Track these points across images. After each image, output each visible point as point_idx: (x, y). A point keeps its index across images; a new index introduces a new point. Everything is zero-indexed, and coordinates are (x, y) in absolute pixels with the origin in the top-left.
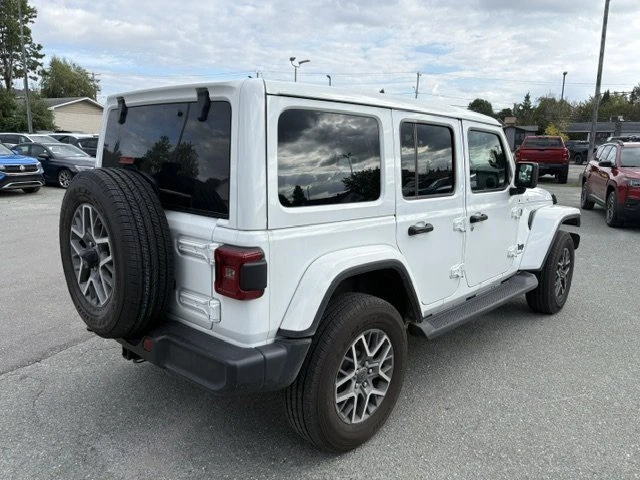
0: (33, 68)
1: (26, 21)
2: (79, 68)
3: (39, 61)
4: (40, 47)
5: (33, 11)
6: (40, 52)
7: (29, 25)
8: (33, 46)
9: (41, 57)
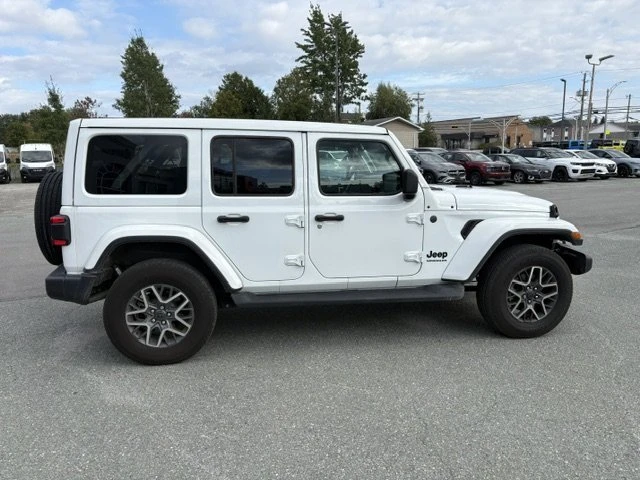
0: (359, 95)
1: (356, 57)
2: (400, 90)
3: (364, 88)
4: (365, 76)
5: (363, 47)
6: (365, 81)
7: (358, 59)
8: (360, 76)
9: (366, 84)
